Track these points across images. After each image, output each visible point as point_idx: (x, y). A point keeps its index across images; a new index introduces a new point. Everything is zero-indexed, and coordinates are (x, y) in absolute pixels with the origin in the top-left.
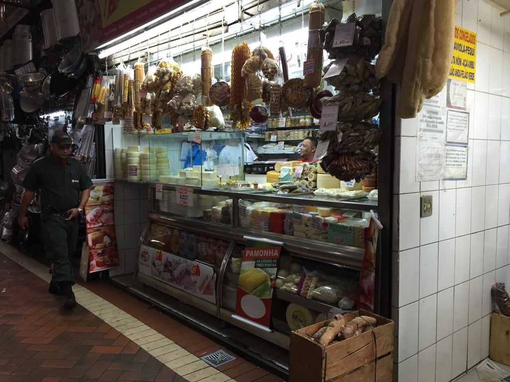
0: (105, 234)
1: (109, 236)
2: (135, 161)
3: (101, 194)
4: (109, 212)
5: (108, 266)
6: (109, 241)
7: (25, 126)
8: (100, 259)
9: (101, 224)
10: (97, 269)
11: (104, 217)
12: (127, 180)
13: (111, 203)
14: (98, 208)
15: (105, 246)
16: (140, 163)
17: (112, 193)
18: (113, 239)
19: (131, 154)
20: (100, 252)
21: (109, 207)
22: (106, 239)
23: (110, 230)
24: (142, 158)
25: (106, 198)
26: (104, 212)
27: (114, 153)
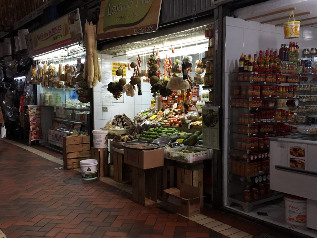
0: (37, 126)
1: (39, 127)
2: (47, 98)
3: (35, 111)
4: (39, 118)
5: (38, 139)
6: (39, 129)
7: (8, 83)
8: (35, 136)
9: (35, 122)
10: (34, 140)
11: (37, 120)
12: (44, 105)
13: (40, 114)
14: (34, 116)
15: (37, 131)
16: (49, 99)
17: (40, 110)
18: (40, 128)
19: (46, 95)
20: (35, 133)
21: (39, 116)
22: (38, 128)
23: (39, 125)
24: (50, 97)
25: (38, 112)
26: (36, 118)
27: (41, 95)
